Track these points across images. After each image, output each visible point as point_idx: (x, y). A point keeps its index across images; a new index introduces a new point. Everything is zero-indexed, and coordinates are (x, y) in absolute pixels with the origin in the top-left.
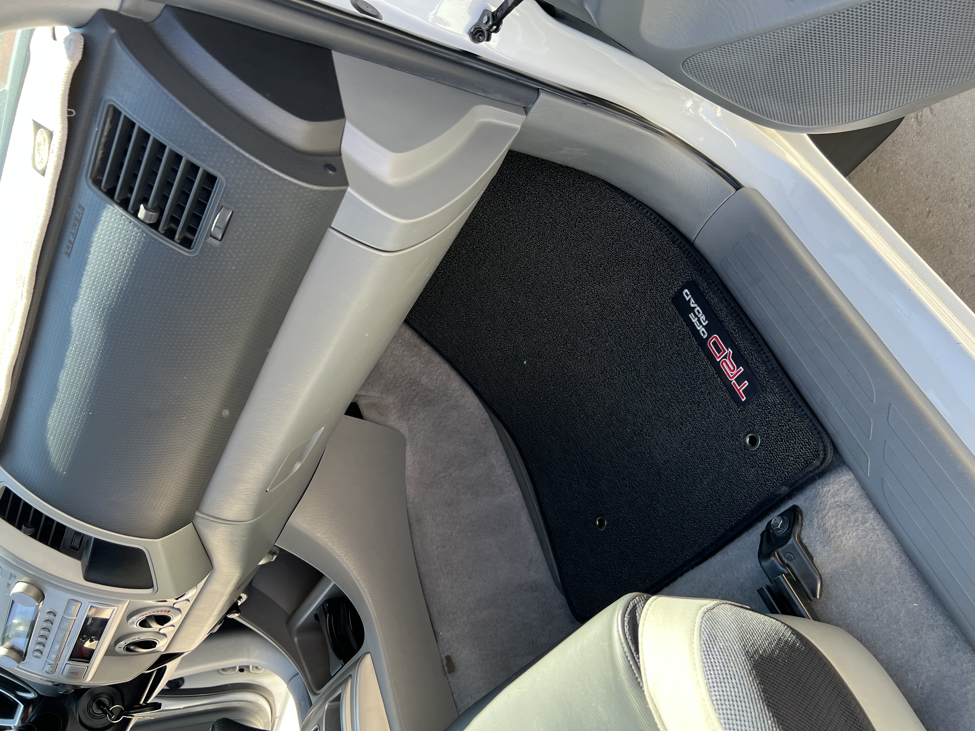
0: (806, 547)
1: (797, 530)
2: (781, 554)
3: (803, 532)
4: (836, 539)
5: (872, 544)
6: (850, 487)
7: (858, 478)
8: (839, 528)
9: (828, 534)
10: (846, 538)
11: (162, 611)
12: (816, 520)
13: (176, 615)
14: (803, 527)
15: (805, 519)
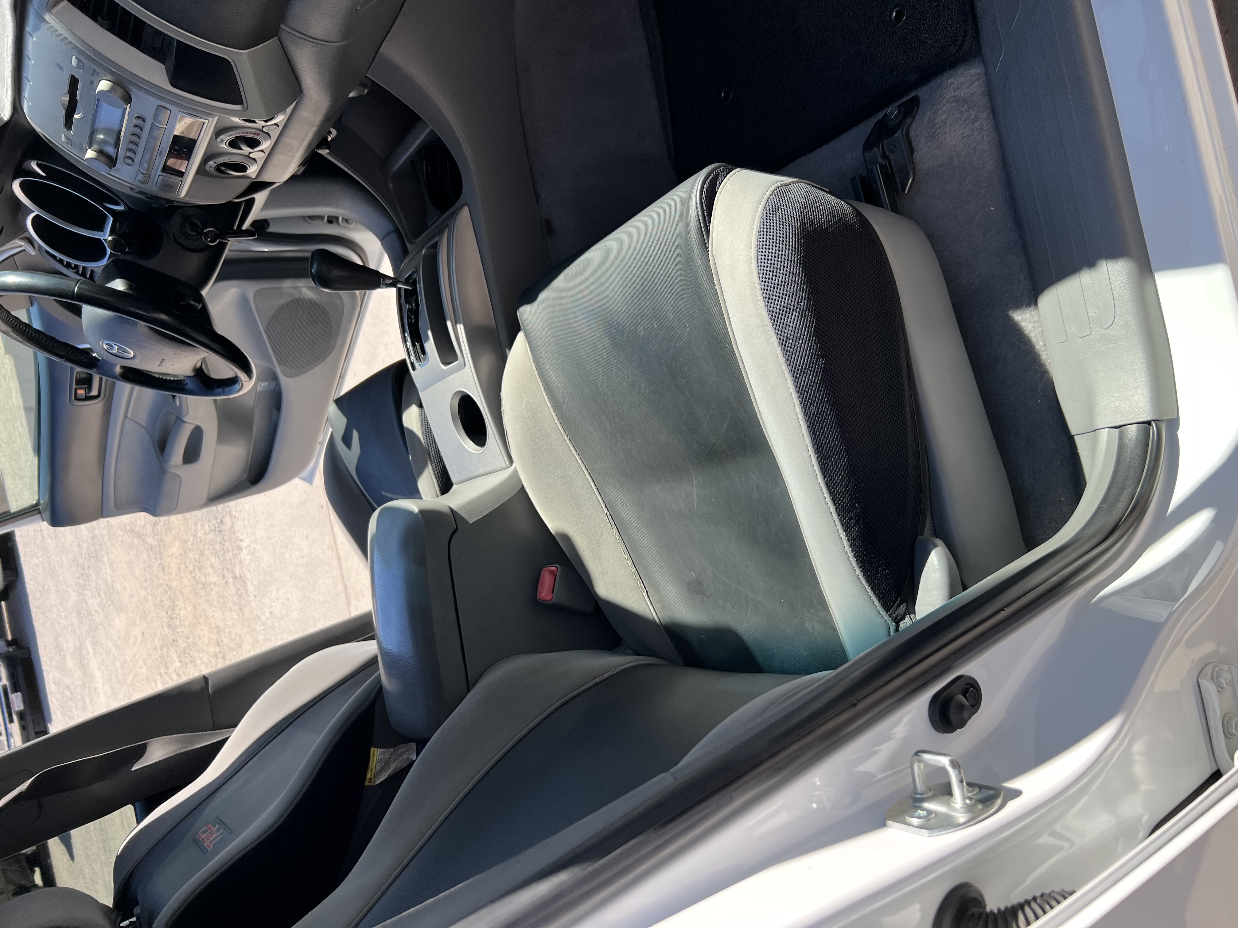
0: (910, 141)
1: (909, 121)
2: (885, 146)
3: (913, 126)
4: (940, 135)
5: (974, 144)
6: (976, 81)
7: (986, 73)
8: (947, 124)
9: (934, 130)
10: (951, 135)
11: (251, 133)
12: (929, 113)
13: (266, 140)
14: (915, 120)
15: (919, 111)
